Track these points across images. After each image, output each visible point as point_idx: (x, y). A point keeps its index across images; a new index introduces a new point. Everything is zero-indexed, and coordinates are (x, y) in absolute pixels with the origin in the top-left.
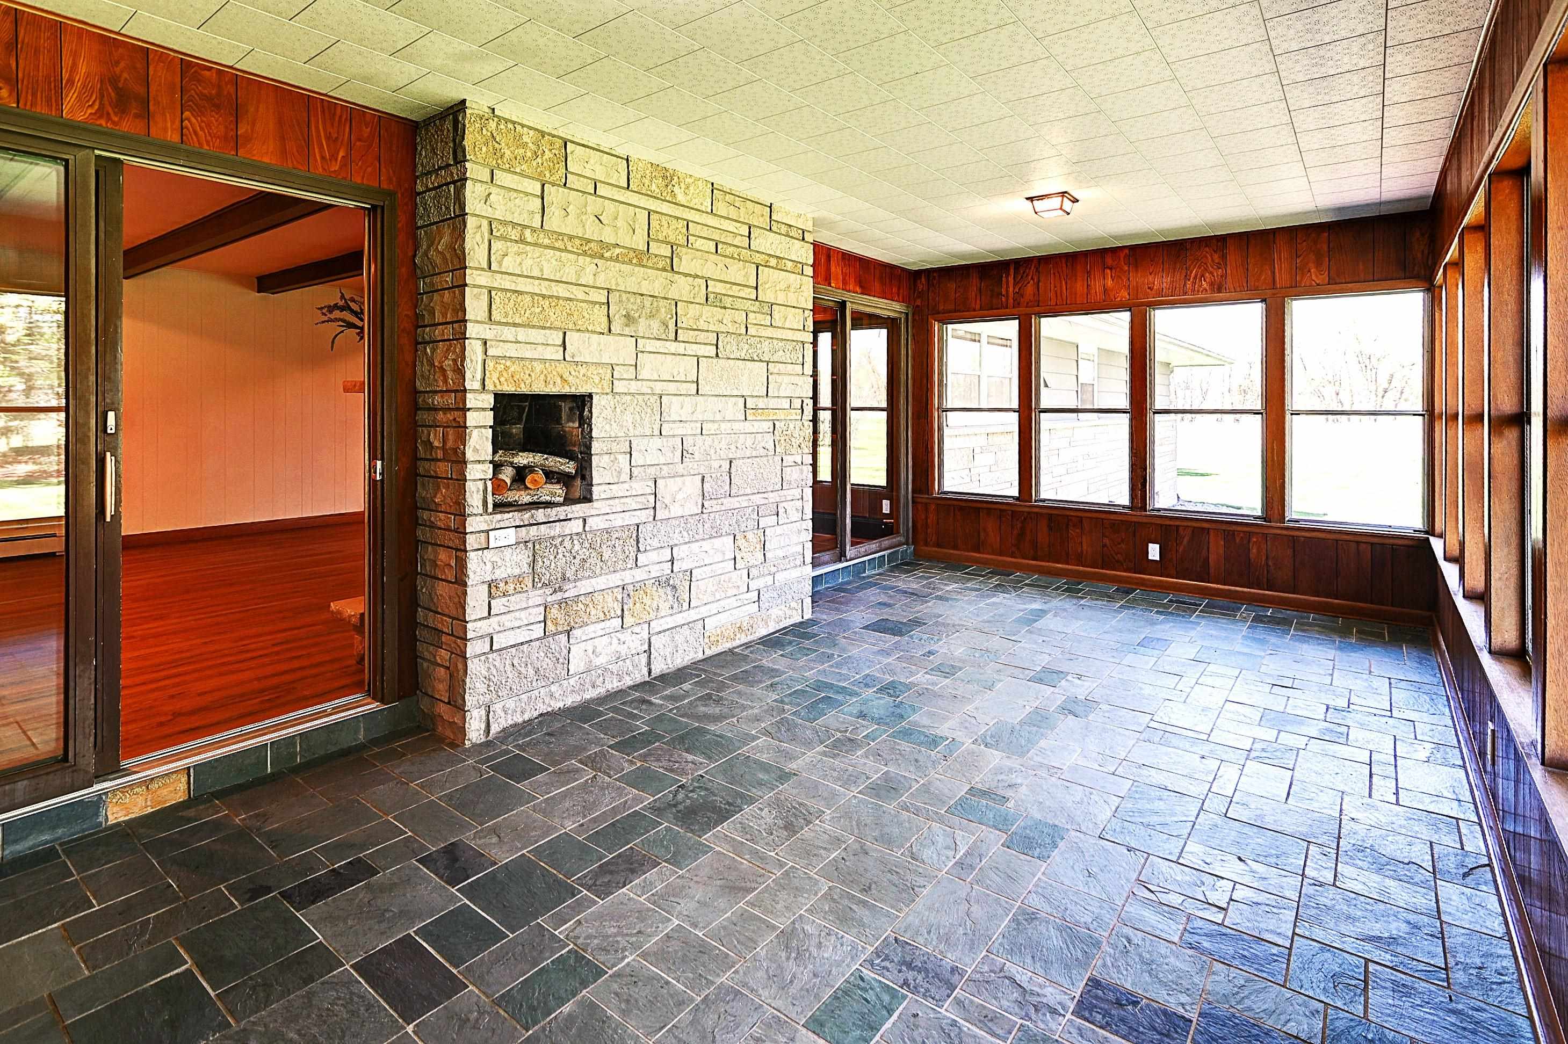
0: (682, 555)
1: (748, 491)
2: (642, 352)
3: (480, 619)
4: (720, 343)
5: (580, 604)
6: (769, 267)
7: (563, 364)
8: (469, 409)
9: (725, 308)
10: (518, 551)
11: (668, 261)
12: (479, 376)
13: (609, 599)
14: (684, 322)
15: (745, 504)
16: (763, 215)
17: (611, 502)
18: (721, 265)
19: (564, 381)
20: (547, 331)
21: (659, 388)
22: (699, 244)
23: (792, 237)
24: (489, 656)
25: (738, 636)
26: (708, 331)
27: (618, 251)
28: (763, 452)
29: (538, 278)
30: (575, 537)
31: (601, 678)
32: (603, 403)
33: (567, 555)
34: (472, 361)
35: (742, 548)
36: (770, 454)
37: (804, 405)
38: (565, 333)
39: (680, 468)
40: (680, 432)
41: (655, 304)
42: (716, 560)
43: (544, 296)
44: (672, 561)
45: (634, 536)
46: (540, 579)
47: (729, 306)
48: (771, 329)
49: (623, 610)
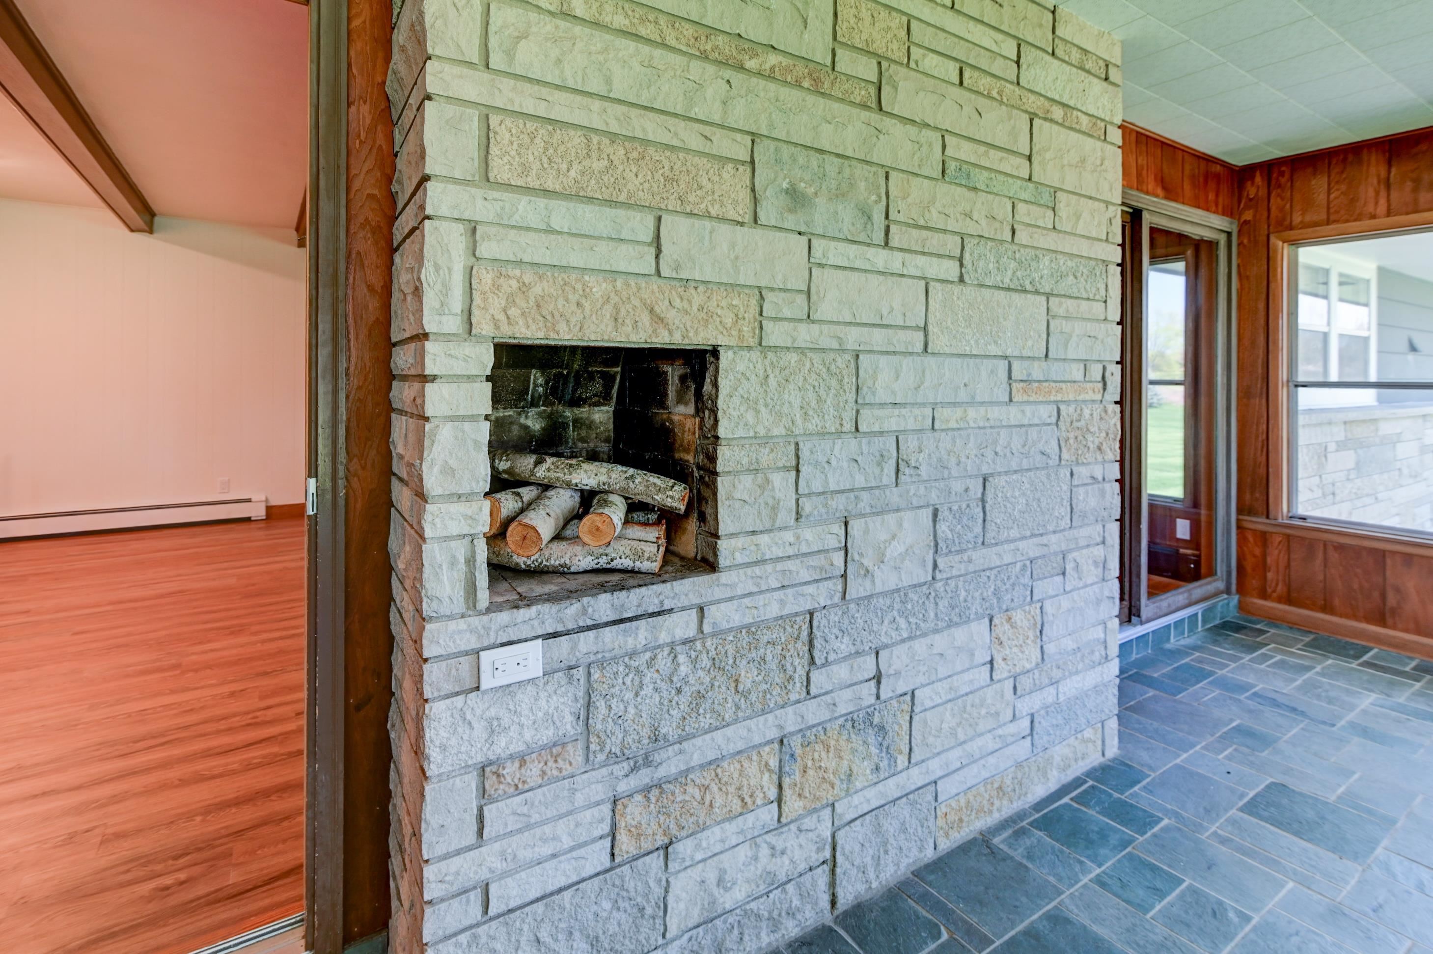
0: (897, 665)
1: (1014, 533)
2: (821, 265)
3: (458, 852)
4: (967, 256)
5: (690, 789)
6: (1052, 121)
7: (655, 282)
8: (433, 378)
9: (975, 189)
10: (550, 688)
11: (873, 91)
12: (457, 303)
13: (752, 769)
14: (901, 211)
15: (1007, 559)
16: (1041, 26)
17: (757, 570)
18: (968, 109)
19: (658, 319)
20: (621, 212)
21: (853, 338)
22: (930, 62)
23: (1088, 72)
24: (480, 930)
25: (997, 803)
26: (945, 231)
27: (773, 59)
28: (1039, 460)
29: (603, 98)
30: (678, 649)
31: (736, 932)
32: (741, 367)
33: (663, 686)
34: (437, 268)
35: (1004, 639)
36: (1051, 462)
37: (1108, 374)
38: (659, 219)
39: (894, 496)
40: (892, 424)
41: (847, 172)
42: (959, 668)
43: (613, 137)
44: (878, 678)
45: (805, 634)
46: (602, 745)
47: (983, 187)
48: (1054, 234)
49: (780, 787)
